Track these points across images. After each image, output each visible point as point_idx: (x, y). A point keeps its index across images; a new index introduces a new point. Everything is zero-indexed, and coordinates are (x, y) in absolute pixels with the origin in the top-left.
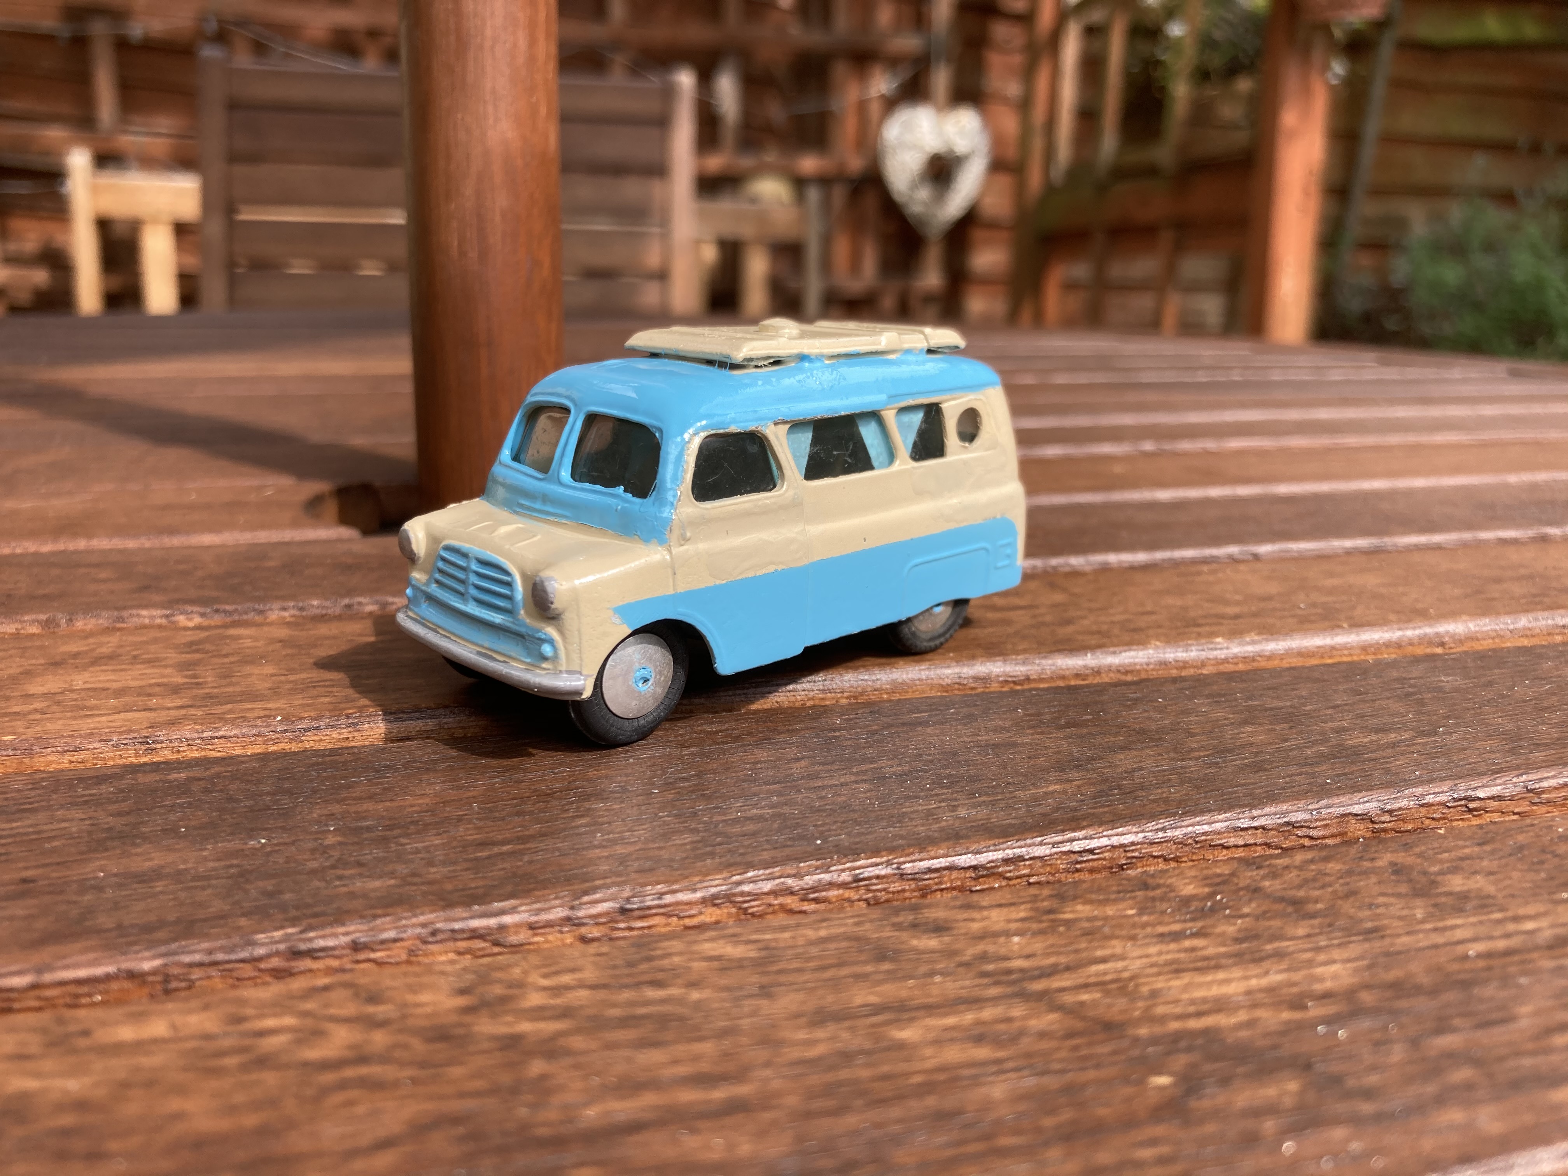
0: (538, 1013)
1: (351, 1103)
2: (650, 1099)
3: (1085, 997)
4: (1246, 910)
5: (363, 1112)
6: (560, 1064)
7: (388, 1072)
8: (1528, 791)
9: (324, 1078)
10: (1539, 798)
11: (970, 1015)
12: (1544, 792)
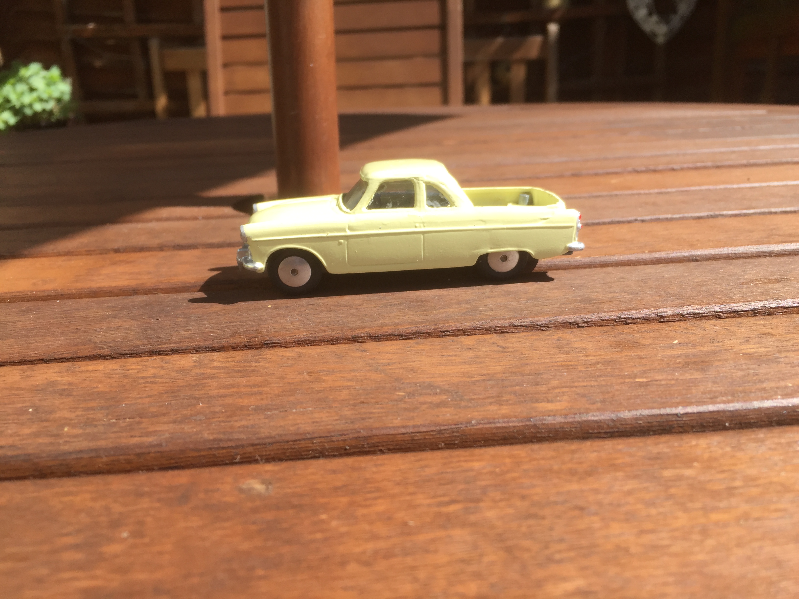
0: (216, 368)
1: (145, 387)
2: (234, 390)
3: (398, 371)
4: (483, 350)
5: (147, 389)
6: (213, 380)
7: (160, 380)
8: (658, 316)
9: (141, 381)
10: (663, 319)
11: (353, 374)
12: (666, 317)
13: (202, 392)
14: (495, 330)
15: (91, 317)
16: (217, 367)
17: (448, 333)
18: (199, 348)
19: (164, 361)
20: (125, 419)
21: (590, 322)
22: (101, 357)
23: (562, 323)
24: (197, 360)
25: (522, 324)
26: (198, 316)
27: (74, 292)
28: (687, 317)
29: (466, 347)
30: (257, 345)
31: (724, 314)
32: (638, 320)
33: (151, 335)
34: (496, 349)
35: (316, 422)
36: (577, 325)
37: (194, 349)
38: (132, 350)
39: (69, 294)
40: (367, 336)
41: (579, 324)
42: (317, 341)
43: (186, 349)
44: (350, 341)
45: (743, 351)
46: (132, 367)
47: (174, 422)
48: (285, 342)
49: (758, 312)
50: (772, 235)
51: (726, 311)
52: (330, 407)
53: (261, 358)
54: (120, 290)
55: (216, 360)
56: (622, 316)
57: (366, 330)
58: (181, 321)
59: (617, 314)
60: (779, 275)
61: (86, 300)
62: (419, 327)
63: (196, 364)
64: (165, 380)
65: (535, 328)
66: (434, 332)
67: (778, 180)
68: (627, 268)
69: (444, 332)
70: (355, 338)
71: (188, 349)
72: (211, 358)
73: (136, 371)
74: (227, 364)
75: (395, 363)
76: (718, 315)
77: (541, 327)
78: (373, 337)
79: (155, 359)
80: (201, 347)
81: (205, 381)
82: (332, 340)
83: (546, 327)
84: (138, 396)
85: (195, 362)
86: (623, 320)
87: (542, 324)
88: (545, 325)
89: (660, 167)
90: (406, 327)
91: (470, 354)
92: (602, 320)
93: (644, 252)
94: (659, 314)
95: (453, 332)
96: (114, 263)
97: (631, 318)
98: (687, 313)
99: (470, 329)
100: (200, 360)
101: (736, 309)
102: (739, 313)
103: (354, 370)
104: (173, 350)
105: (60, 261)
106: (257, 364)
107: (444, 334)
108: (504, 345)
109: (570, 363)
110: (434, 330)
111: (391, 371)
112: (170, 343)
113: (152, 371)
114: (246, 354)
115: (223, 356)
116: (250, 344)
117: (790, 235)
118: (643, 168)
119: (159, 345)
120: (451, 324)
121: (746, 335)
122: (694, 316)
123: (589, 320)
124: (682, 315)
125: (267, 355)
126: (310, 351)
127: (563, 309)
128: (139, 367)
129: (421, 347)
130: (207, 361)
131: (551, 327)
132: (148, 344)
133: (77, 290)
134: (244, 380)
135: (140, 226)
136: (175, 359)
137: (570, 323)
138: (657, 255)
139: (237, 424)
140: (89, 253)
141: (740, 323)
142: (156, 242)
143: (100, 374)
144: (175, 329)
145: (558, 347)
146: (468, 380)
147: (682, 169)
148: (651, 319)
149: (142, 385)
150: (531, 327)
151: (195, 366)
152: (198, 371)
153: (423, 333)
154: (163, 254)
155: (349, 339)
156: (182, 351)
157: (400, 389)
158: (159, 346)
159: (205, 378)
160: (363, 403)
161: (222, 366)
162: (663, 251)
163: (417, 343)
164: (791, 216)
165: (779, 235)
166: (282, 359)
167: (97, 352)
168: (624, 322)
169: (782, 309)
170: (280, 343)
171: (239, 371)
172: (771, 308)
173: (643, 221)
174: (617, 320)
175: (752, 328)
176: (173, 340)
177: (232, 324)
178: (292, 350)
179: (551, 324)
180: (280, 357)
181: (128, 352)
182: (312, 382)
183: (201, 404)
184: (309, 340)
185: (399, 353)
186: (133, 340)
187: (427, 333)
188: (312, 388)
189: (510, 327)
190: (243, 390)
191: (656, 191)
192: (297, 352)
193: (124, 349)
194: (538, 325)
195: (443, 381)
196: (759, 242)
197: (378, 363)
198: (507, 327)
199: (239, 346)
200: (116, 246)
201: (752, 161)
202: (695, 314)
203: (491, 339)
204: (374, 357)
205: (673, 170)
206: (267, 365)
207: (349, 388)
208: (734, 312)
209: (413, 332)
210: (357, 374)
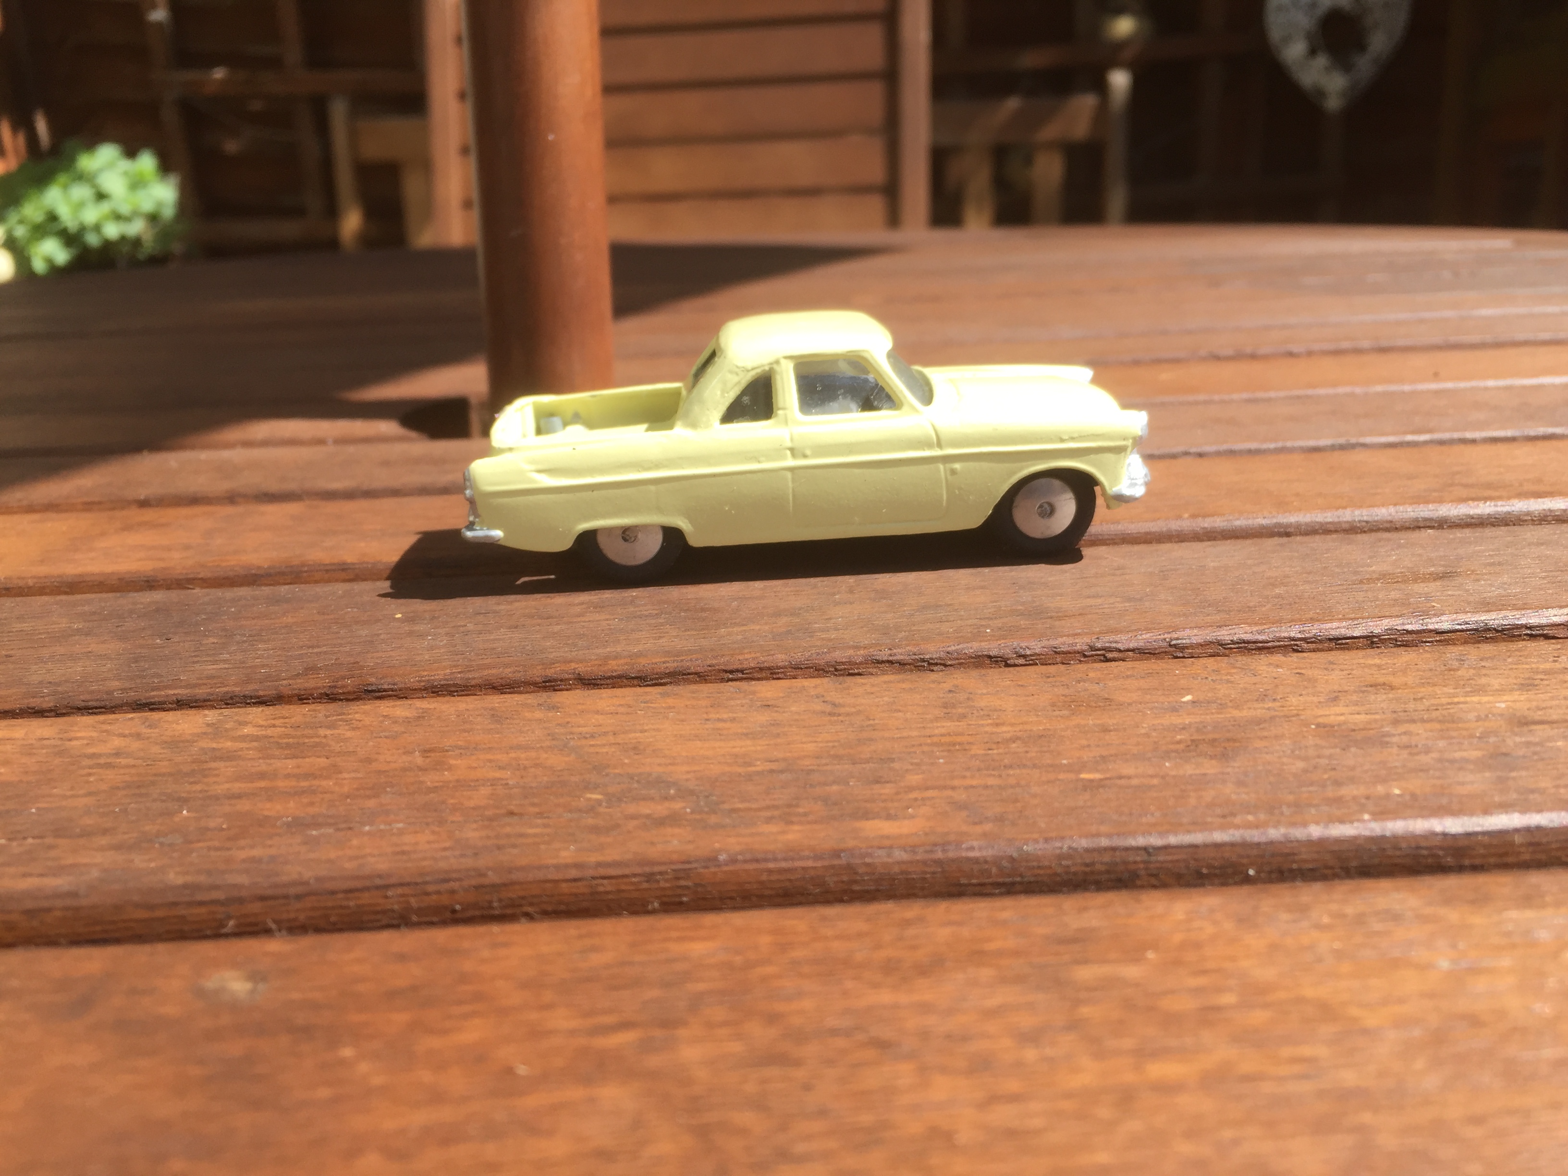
0: (244, 738)
1: (90, 775)
2: (263, 784)
3: (605, 750)
4: (793, 709)
5: (92, 779)
6: (228, 764)
7: (124, 761)
8: (1170, 646)
9: (86, 762)
10: (1182, 652)
11: (513, 755)
12: (1187, 648)
13: (198, 787)
14: (836, 670)
15: (40, 634)
16: (248, 736)
17: (740, 675)
18: (231, 698)
19: (147, 724)
20: (25, 838)
21: (1031, 655)
22: (34, 713)
23: (972, 658)
24: (214, 721)
25: (891, 658)
26: (250, 633)
27: (31, 583)
28: (1231, 648)
29: (759, 704)
30: (349, 693)
31: (1308, 643)
32: (1130, 653)
33: (144, 671)
34: (818, 706)
35: (403, 853)
36: (1006, 662)
37: (221, 700)
38: (97, 700)
39: (20, 587)
40: (575, 679)
41: (1008, 659)
42: (472, 686)
43: (205, 701)
44: (540, 687)
45: (1321, 720)
46: (79, 735)
47: (118, 847)
48: (406, 689)
49: (1380, 640)
50: (1452, 485)
51: (1312, 638)
52: (441, 822)
53: (341, 720)
54: (120, 579)
55: (251, 723)
56: (1099, 645)
57: (573, 665)
58: (214, 643)
59: (1086, 640)
60: (1443, 566)
61: (45, 598)
62: (682, 661)
63: (210, 730)
64: (131, 761)
65: (918, 666)
66: (710, 671)
67: (1496, 377)
68: (1137, 548)
69: (731, 672)
70: (549, 681)
71: (209, 700)
72: (241, 719)
73: (85, 742)
74: (269, 732)
75: (605, 734)
76: (1297, 645)
77: (929, 664)
78: (585, 680)
79: (132, 719)
80: (235, 696)
81: (213, 765)
82: (502, 686)
83: (941, 664)
84: (69, 793)
85: (208, 725)
86: (1099, 652)
87: (931, 659)
88: (939, 661)
89: (1263, 351)
90: (654, 661)
91: (763, 718)
92: (1056, 652)
93: (1179, 517)
94: (1174, 642)
95: (750, 673)
96: (127, 528)
97: (1116, 648)
98: (1232, 641)
99: (785, 667)
100: (219, 721)
101: (1335, 633)
102: (1340, 641)
103: (519, 747)
104: (178, 701)
105: (24, 522)
106: (328, 732)
107: (731, 676)
108: (837, 701)
109: (959, 739)
110: (710, 668)
111: (592, 750)
112: (176, 688)
113: (117, 742)
114: (314, 710)
115: (266, 715)
116: (335, 691)
117: (1489, 486)
118: (1230, 352)
119: (153, 690)
120: (747, 656)
121: (1336, 688)
122: (1245, 647)
123: (1028, 652)
124: (1221, 645)
125: (357, 713)
126: (444, 707)
127: (982, 629)
128: (94, 734)
129: (670, 701)
130: (232, 723)
131: (951, 665)
132: (130, 689)
133: (35, 580)
134: (290, 764)
135: (204, 455)
136: (170, 719)
137: (990, 657)
138: (1207, 523)
139: (243, 854)
140: (89, 506)
141: (1331, 663)
142: (223, 486)
143: (14, 747)
144: (196, 659)
145: (945, 706)
146: (740, 770)
147: (1310, 354)
148: (1157, 652)
149: (87, 771)
150: (910, 664)
151: (205, 733)
152: (206, 744)
153: (689, 674)
154: (230, 510)
155: (538, 683)
156: (197, 705)
157: (596, 787)
158: (152, 694)
159: (215, 759)
160: (511, 814)
161: (258, 735)
162: (1219, 515)
163: (663, 695)
164: (1502, 448)
165: (1466, 486)
166: (382, 722)
167: (29, 703)
168: (1102, 658)
169: (1432, 634)
170: (396, 690)
171: (288, 746)
172: (1409, 632)
173: (1200, 455)
174: (1086, 653)
175: (1354, 672)
176: (181, 681)
177: (310, 650)
178: (410, 705)
179: (951, 659)
180: (381, 719)
181: (90, 704)
182: (426, 770)
183: (185, 812)
184: (455, 685)
185: (622, 714)
186: (104, 680)
187: (696, 674)
188: (422, 782)
189: (866, 664)
190: (281, 784)
191: (1245, 396)
192: (417, 708)
193: (82, 697)
194: (923, 660)
195: (688, 772)
196: (1419, 499)
197: (572, 733)
198: (861, 663)
199: (312, 695)
200: (142, 494)
201: (1453, 339)
202: (1248, 642)
203: (816, 687)
204: (569, 720)
205: (1291, 354)
206: (349, 734)
207: (494, 782)
208: (1330, 639)
209: (668, 671)
210: (523, 756)
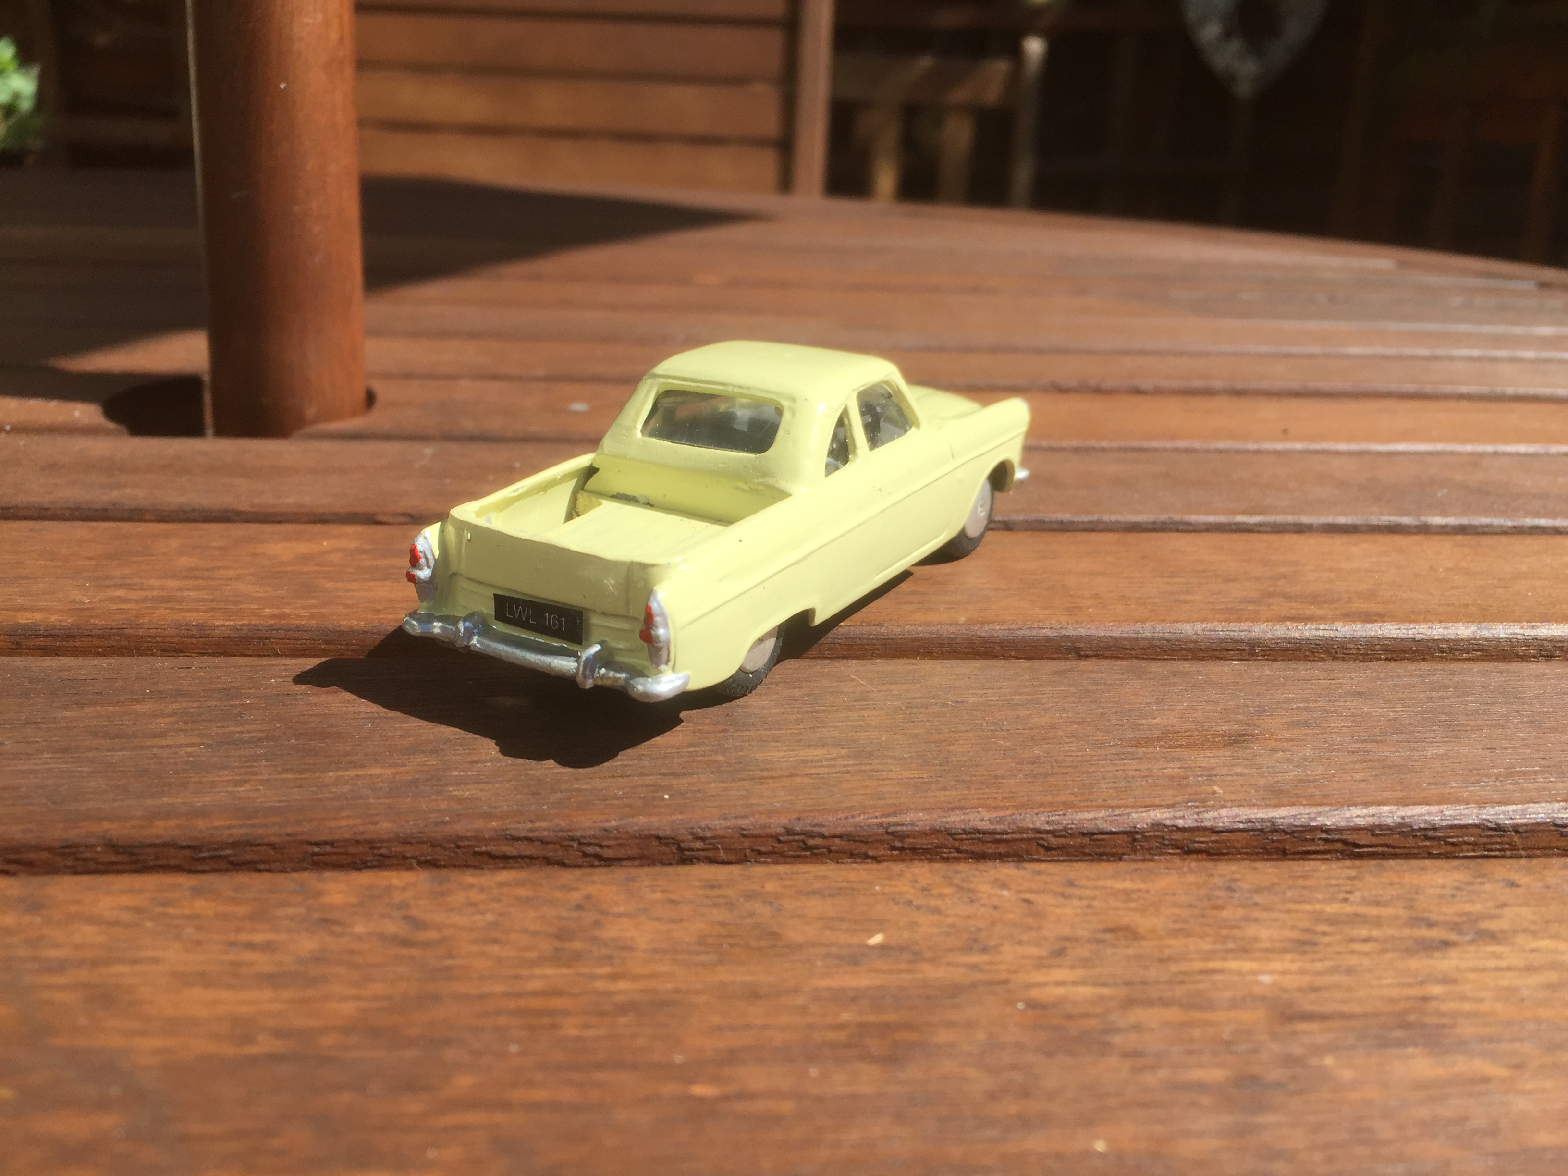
3: (63, 997)
4: (357, 929)
8: (887, 833)
10: (902, 842)
12: (908, 836)
14: (458, 847)
21: (712, 838)
23: (636, 838)
25: (530, 835)
29: (317, 915)
31: (1056, 837)
32: (837, 841)
34: (395, 928)
36: (679, 844)
40: (106, 845)
41: (683, 841)
45: (1035, 993)
49: (1145, 837)
50: (1270, 595)
51: (1061, 831)
56: (798, 828)
59: (784, 821)
60: (1239, 722)
65: (565, 846)
69: (317, 844)
76: (1043, 839)
77: (580, 844)
86: (797, 838)
87: (584, 837)
88: (593, 841)
89: (1109, 384)
90: (216, 822)
91: (310, 944)
92: (744, 836)
94: (892, 829)
95: (343, 846)
97: (819, 833)
98: (964, 830)
101: (1089, 826)
102: (1095, 837)
109: (553, 1003)
110: (289, 838)
121: (1066, 931)
122: (979, 839)
123: (708, 834)
124: (951, 835)
129: (200, 905)
137: (659, 838)
138: (985, 630)
141: (1071, 884)
145: (560, 935)
146: (230, 1051)
148: (871, 840)
150: (555, 843)
157: (13, 1074)
162: (1001, 620)
163: (196, 891)
165: (1288, 597)
168: (802, 845)
169: (1207, 833)
172: (1179, 829)
174: (781, 838)
175: (1095, 903)
179: (608, 838)
185: (123, 925)
189: (501, 842)
194: (573, 839)
195: (155, 1052)
196: (1234, 614)
198: (491, 839)
201: (1312, 385)
202: (984, 833)
203: (407, 889)
204: (44, 932)
205: (1138, 391)
208: (1084, 834)
209: (230, 840)
